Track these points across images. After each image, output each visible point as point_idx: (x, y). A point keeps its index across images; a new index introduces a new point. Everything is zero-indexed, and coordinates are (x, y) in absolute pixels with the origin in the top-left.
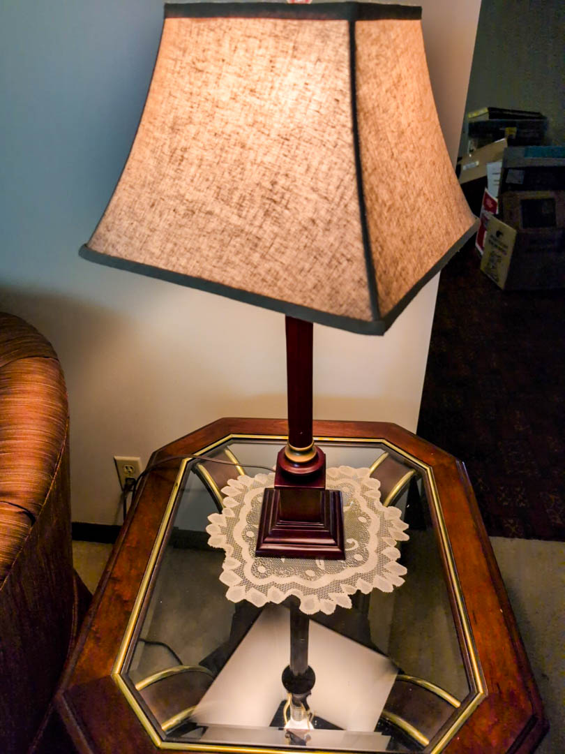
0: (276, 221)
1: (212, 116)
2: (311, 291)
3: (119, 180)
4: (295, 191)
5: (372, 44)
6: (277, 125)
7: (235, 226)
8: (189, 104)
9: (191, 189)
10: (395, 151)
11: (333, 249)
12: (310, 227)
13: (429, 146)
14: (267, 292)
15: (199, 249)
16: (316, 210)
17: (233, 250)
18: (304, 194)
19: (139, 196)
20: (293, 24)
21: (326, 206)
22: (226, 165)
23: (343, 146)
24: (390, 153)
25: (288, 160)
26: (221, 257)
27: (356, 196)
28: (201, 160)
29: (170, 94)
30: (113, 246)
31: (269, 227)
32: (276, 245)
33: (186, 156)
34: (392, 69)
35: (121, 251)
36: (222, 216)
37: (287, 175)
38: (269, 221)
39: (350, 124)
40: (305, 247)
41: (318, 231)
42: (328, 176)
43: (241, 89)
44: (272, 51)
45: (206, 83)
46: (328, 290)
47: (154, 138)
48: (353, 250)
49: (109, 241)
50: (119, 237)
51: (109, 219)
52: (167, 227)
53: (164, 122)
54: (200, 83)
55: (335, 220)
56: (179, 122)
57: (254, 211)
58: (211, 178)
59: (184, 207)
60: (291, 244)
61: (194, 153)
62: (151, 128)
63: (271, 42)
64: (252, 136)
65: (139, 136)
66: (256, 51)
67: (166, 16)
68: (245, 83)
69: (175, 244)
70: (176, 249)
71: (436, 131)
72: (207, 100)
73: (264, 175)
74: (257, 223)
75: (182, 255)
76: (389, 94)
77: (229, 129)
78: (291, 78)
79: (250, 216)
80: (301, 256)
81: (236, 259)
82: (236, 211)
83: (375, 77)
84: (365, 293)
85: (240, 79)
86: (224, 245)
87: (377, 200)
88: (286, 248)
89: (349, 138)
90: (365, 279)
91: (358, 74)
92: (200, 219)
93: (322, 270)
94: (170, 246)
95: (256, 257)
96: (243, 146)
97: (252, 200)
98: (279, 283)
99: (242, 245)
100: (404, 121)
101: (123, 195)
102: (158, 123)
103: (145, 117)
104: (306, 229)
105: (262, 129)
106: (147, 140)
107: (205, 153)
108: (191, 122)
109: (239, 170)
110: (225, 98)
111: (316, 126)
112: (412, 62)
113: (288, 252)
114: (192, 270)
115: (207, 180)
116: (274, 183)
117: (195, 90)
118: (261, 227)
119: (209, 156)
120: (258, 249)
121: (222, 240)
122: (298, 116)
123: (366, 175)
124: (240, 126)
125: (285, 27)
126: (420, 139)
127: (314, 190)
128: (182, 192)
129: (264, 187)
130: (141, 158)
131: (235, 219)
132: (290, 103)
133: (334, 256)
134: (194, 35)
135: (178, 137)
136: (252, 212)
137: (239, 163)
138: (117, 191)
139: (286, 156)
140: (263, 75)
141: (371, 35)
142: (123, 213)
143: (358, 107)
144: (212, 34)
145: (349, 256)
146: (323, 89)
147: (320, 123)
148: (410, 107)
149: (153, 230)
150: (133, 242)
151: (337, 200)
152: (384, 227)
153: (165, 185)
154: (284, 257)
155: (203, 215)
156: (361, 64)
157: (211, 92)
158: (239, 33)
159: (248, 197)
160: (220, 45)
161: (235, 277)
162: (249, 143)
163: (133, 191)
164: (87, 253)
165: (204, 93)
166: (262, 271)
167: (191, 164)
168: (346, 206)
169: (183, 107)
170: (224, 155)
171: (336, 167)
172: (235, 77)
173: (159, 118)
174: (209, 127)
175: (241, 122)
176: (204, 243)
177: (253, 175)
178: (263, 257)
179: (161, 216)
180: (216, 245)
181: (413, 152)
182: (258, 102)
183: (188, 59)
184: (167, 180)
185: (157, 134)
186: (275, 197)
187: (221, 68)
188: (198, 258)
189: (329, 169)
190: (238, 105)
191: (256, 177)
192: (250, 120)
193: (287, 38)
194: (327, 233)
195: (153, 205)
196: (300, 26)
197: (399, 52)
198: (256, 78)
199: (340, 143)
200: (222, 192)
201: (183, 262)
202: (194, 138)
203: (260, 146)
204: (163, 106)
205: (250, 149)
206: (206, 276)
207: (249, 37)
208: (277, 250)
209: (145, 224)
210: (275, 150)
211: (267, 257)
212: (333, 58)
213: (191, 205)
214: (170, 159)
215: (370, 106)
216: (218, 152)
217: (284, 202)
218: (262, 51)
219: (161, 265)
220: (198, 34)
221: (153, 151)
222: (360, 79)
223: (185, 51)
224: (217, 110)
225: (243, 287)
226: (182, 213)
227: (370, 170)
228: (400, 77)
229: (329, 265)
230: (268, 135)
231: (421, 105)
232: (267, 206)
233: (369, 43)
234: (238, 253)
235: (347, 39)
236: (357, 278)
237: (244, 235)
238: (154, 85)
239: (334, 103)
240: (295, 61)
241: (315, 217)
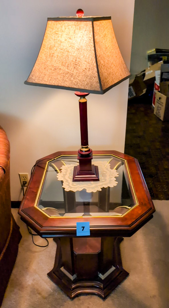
0: (77, 70)
1: (60, 45)
2: (86, 85)
3: (35, 63)
4: (81, 62)
5: (98, 26)
6: (76, 46)
7: (67, 72)
8: (54, 42)
9: (55, 63)
10: (105, 52)
11: (91, 75)
12: (85, 70)
13: (115, 52)
14: (75, 87)
15: (57, 78)
16: (86, 66)
17: (66, 77)
18: (83, 62)
19: (41, 67)
20: (79, 22)
21: (89, 65)
22: (64, 57)
23: (92, 50)
24: (103, 53)
25: (79, 54)
26: (63, 80)
27: (95, 62)
28: (58, 56)
29: (49, 40)
30: (34, 80)
31: (75, 71)
32: (77, 75)
33: (53, 55)
34: (103, 32)
35: (37, 81)
36: (63, 69)
37: (79, 58)
38: (75, 69)
39: (93, 45)
40: (84, 75)
41: (87, 71)
42: (89, 58)
43: (67, 38)
44: (75, 29)
45: (58, 37)
46: (90, 85)
47: (45, 51)
48: (95, 75)
49: (33, 79)
50: (36, 78)
51: (32, 73)
52: (49, 73)
53: (47, 47)
54: (57, 37)
55: (91, 68)
56: (52, 47)
57: (71, 67)
58: (60, 60)
59: (53, 68)
60: (81, 75)
61: (56, 54)
62: (44, 49)
63: (74, 27)
64: (70, 49)
65: (40, 51)
66: (71, 29)
67: (48, 21)
68: (68, 36)
69: (51, 78)
70: (51, 79)
71: (117, 48)
72: (59, 41)
73: (74, 58)
74: (72, 70)
75: (53, 80)
76: (103, 38)
77: (64, 48)
78: (79, 35)
79: (70, 69)
80: (83, 77)
81: (67, 80)
82: (67, 68)
83: (99, 34)
84: (99, 85)
85: (67, 36)
86: (64, 76)
87: (100, 63)
88: (79, 76)
89: (93, 49)
90: (98, 81)
91: (94, 33)
92: (58, 71)
93: (88, 80)
94: (50, 78)
95: (72, 79)
96: (68, 52)
97: (71, 65)
98: (78, 84)
99: (69, 76)
100: (107, 45)
101: (36, 67)
102: (46, 47)
103: (42, 46)
104: (84, 71)
105: (73, 47)
106: (43, 52)
107: (59, 54)
108: (55, 47)
109: (67, 58)
110: (63, 40)
111: (86, 46)
112: (109, 31)
113: (80, 76)
114: (56, 84)
115: (59, 61)
116: (76, 60)
117: (56, 38)
118: (73, 71)
119: (60, 55)
120: (73, 77)
121: (63, 75)
122: (81, 44)
123: (97, 57)
124: (67, 47)
125: (77, 23)
126: (112, 50)
127: (86, 61)
128: (53, 64)
129: (74, 62)
130: (41, 57)
131: (67, 70)
132: (79, 41)
133: (91, 77)
134: (55, 25)
135: (51, 50)
136: (71, 68)
137: (67, 56)
138: (35, 66)
139: (78, 53)
140: (72, 34)
141: (97, 24)
142: (37, 71)
143: (95, 41)
144: (60, 25)
145: (94, 76)
146: (87, 37)
147: (86, 45)
148: (108, 42)
149: (45, 75)
150: (40, 78)
151: (91, 63)
152: (103, 70)
153: (48, 63)
154: (79, 78)
155: (58, 70)
156: (95, 31)
157: (60, 39)
158: (67, 25)
159: (70, 64)
160: (62, 28)
161: (67, 84)
162: (70, 51)
163: (39, 65)
164: (27, 83)
165: (58, 39)
166: (74, 82)
167: (55, 57)
168: (93, 64)
169: (52, 42)
170: (63, 54)
171: (91, 55)
172: (66, 35)
173: (46, 46)
174: (59, 48)
175: (68, 46)
176: (59, 77)
177: (71, 59)
178: (74, 78)
179: (47, 71)
180: (62, 77)
181: (110, 53)
182: (71, 41)
183: (54, 31)
184: (49, 62)
185: (46, 50)
186: (76, 64)
187: (62, 33)
188: (57, 81)
189: (89, 56)
190: (67, 42)
191: (72, 59)
192: (70, 45)
193: (78, 26)
194: (89, 71)
195: (45, 68)
196: (81, 23)
197: (105, 28)
198: (71, 35)
199: (91, 50)
200: (63, 63)
201: (54, 82)
202: (56, 51)
203: (72, 51)
204: (47, 43)
205: (70, 52)
206: (60, 85)
207: (69, 25)
208: (77, 76)
209: (43, 73)
210: (76, 52)
211: (75, 78)
212: (89, 30)
213: (55, 67)
214: (49, 56)
215: (98, 41)
216: (62, 53)
217: (79, 65)
218: (72, 29)
219: (48, 83)
220: (56, 25)
221: (45, 55)
222: (95, 35)
223: (53, 29)
224: (61, 43)
225: (69, 86)
226: (53, 70)
227: (98, 56)
228: (105, 34)
229: (90, 79)
230: (74, 49)
231: (112, 41)
232: (74, 66)
233: (97, 26)
234: (68, 78)
235: (92, 25)
236: (96, 81)
237: (69, 74)
238: (45, 38)
239: (89, 40)
240: (80, 31)
241: (86, 68)
